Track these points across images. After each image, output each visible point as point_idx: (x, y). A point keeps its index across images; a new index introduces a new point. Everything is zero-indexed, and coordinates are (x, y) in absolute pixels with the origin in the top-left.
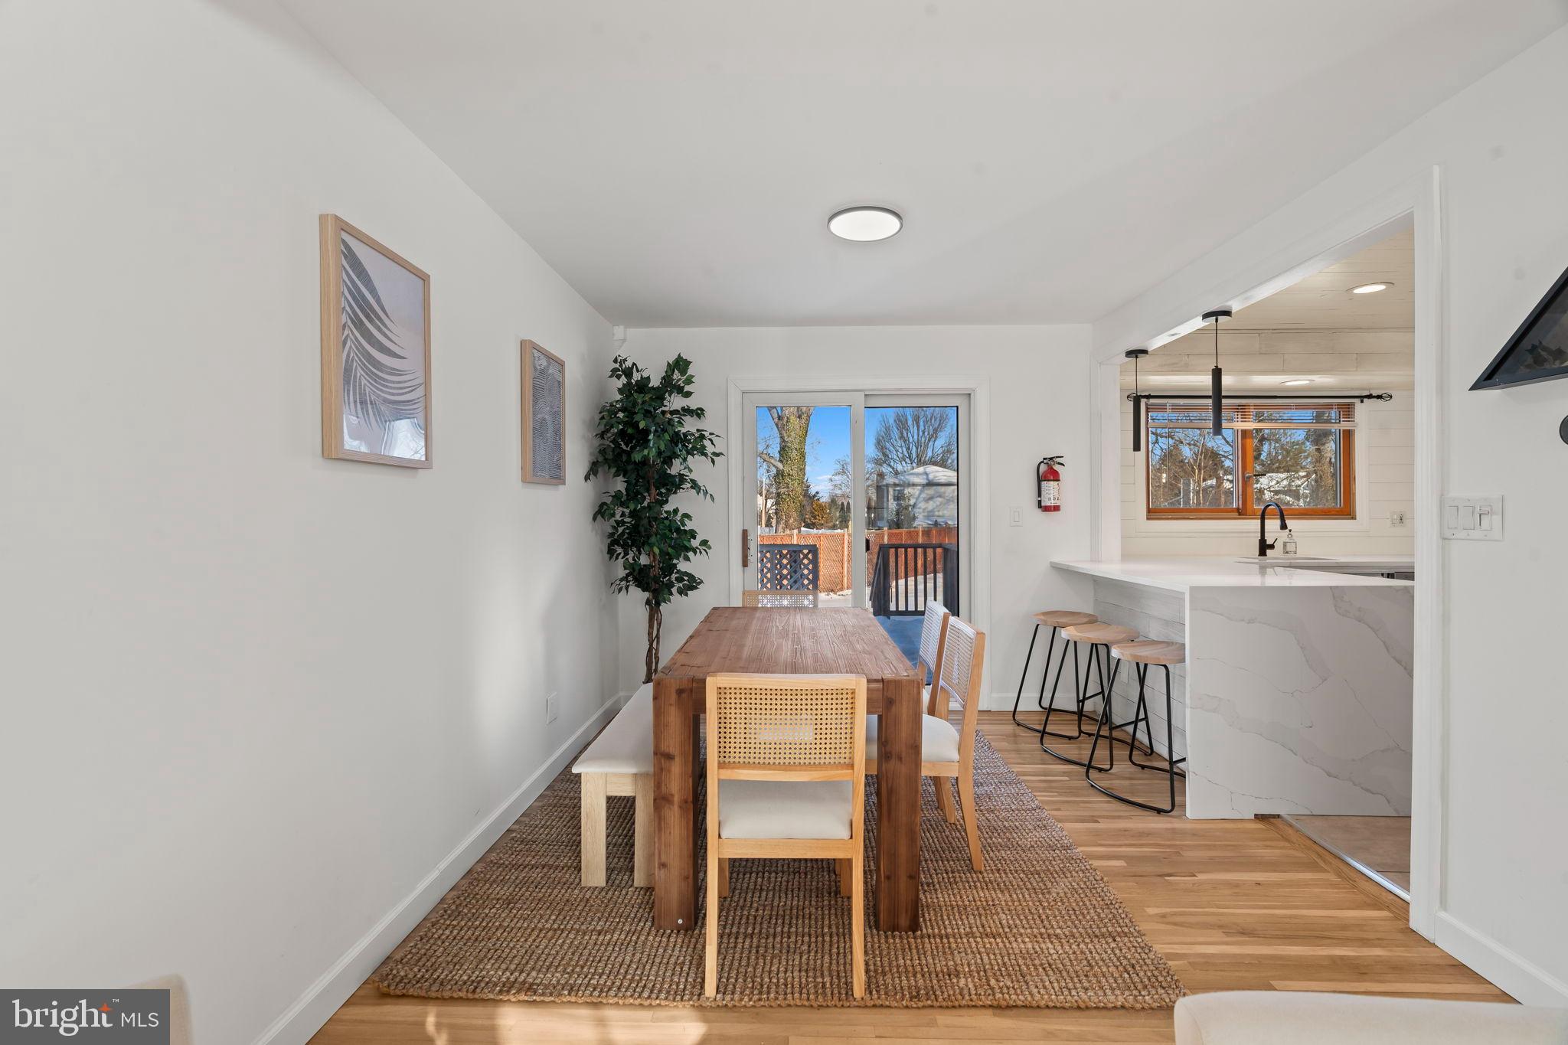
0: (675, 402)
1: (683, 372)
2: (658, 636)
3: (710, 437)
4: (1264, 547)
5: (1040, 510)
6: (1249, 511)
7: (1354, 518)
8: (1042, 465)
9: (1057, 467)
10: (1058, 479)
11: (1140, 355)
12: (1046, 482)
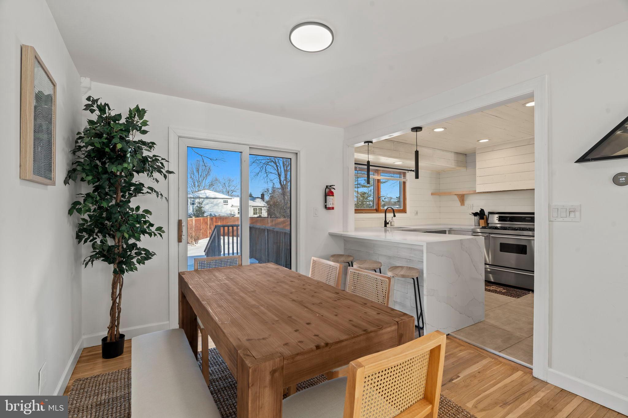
0: (135, 136)
1: (141, 117)
2: (120, 294)
3: (163, 161)
4: (386, 224)
5: (325, 209)
6: (380, 210)
7: (406, 213)
8: (327, 189)
9: (333, 190)
10: (333, 195)
11: (370, 144)
12: (329, 196)
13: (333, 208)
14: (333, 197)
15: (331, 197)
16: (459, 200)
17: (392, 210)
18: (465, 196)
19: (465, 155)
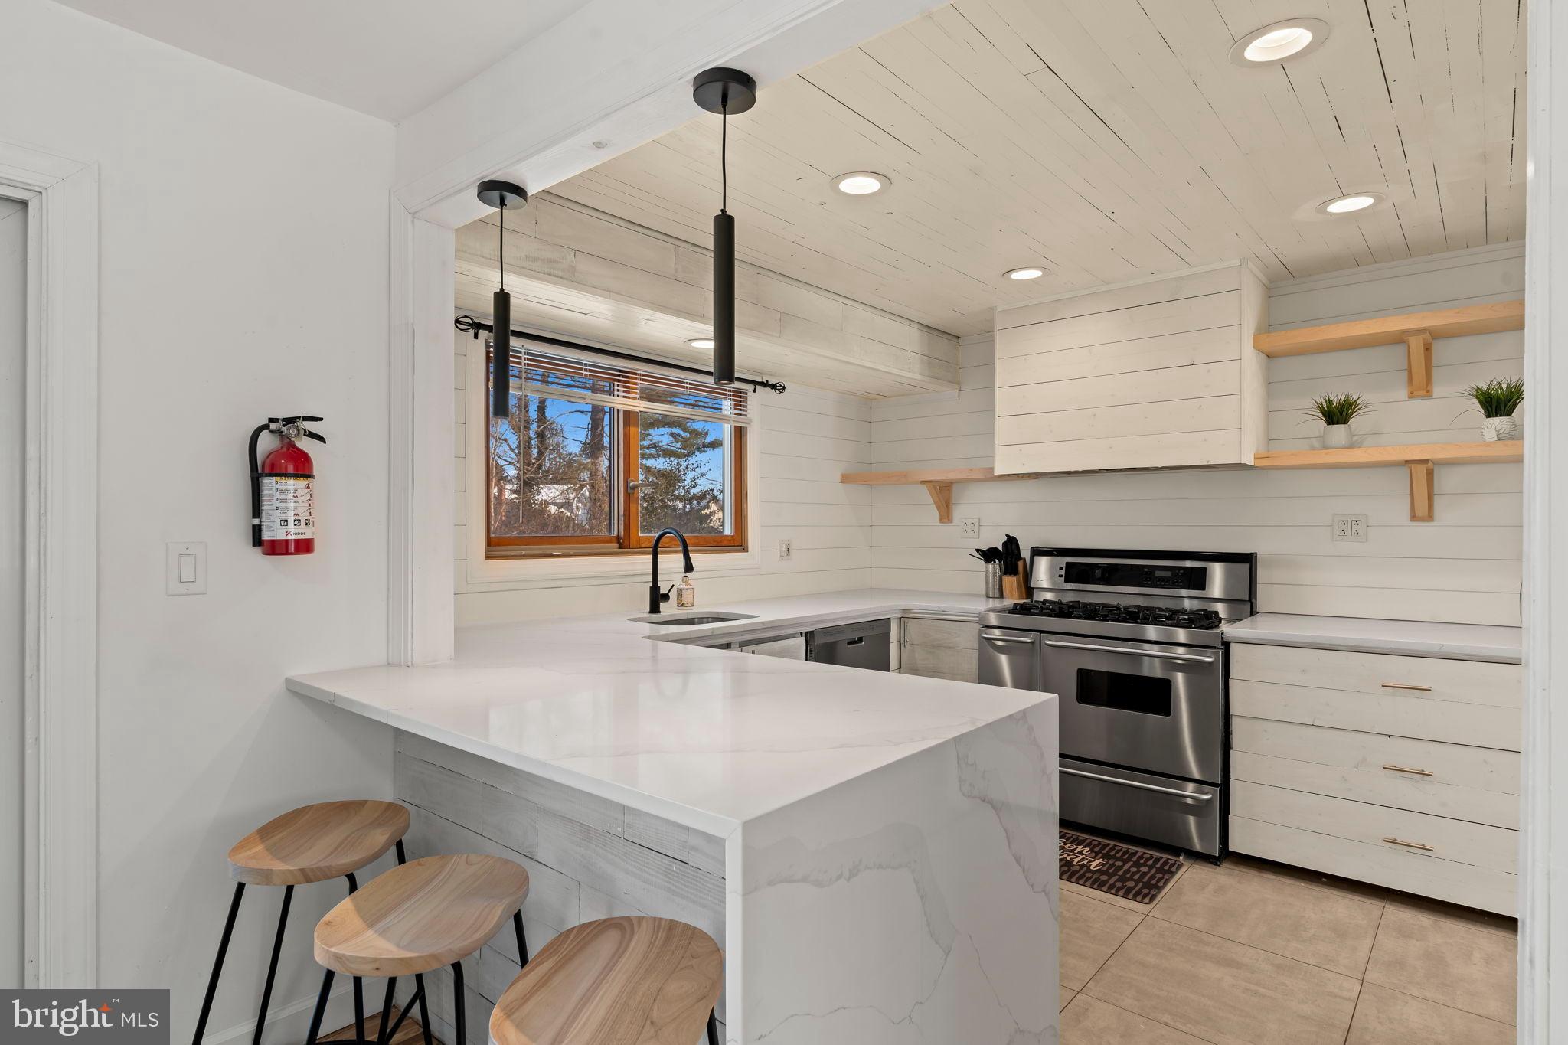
4: (657, 599)
5: (258, 549)
6: (633, 542)
7: (745, 550)
8: (265, 434)
9: (304, 444)
10: (307, 475)
11: (510, 198)
12: (274, 479)
13: (304, 546)
14: (301, 483)
15: (291, 481)
16: (935, 503)
17: (679, 542)
18: (955, 488)
19: (956, 340)
